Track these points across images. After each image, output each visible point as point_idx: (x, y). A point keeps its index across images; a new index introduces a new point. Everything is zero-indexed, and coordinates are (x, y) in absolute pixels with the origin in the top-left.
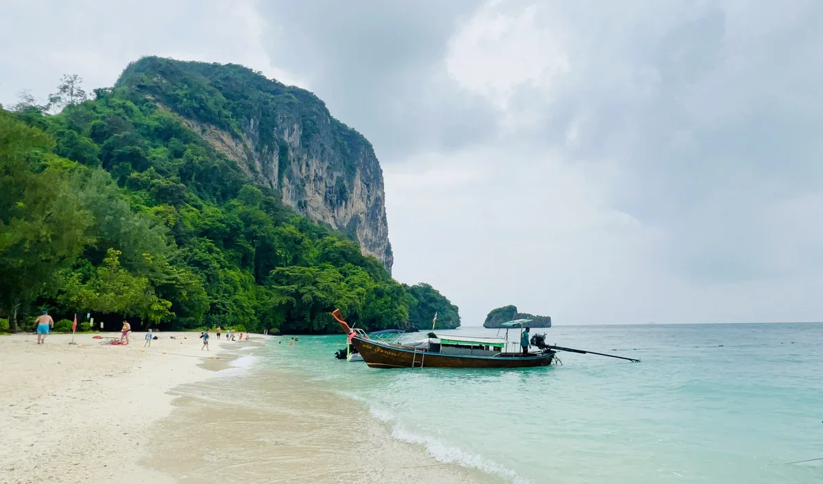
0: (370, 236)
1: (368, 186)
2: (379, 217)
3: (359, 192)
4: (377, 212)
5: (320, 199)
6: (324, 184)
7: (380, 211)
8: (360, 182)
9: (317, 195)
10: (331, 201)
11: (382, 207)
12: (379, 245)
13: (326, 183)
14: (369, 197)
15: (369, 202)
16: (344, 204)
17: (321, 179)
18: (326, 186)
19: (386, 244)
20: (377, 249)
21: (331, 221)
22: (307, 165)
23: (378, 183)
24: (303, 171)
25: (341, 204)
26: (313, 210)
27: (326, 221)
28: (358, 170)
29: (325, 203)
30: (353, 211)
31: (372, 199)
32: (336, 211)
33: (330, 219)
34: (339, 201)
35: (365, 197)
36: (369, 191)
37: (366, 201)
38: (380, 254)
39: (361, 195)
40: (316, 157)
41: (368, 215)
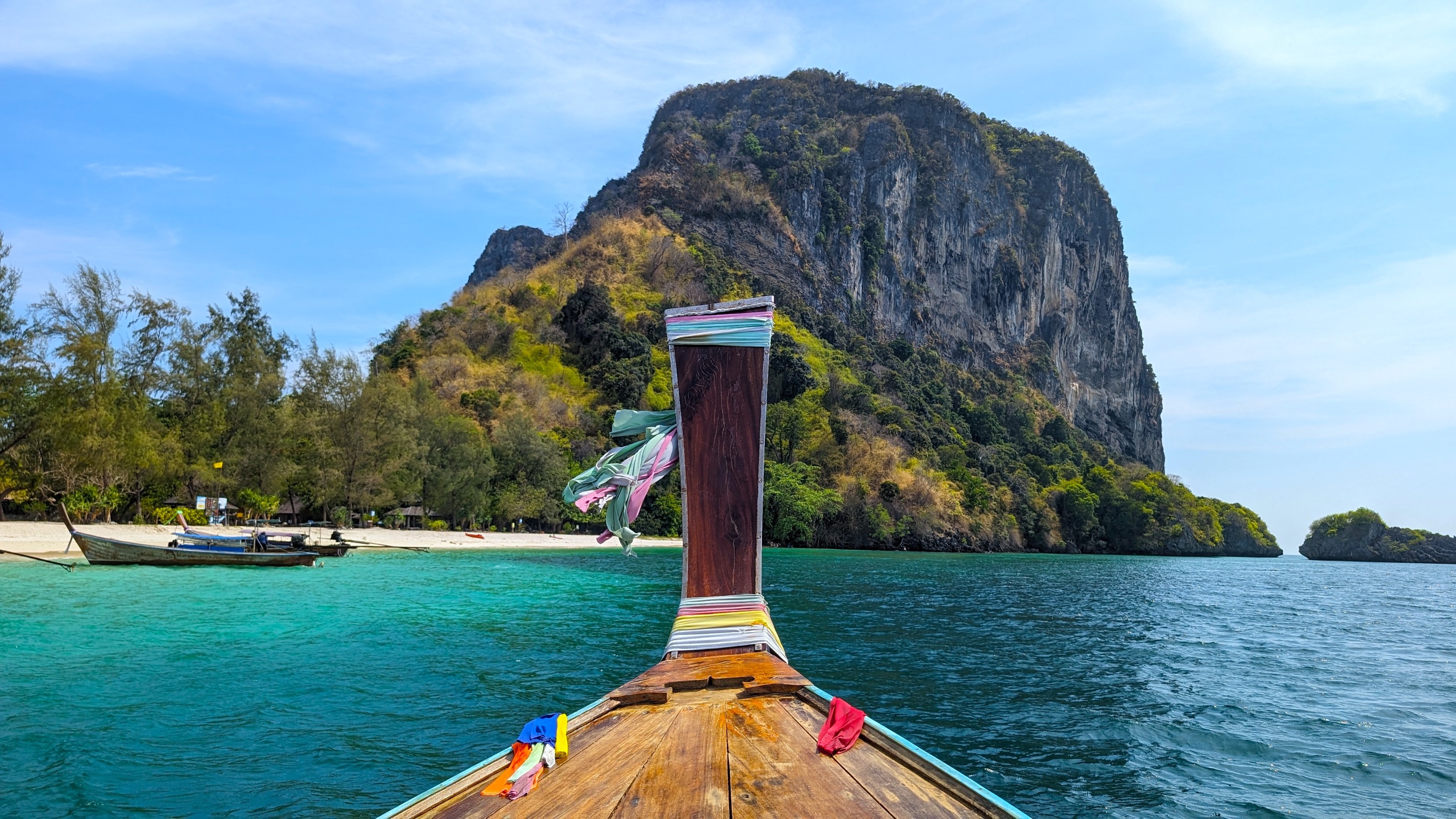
0: (1092, 355)
1: (1080, 250)
2: (1115, 313)
3: (1057, 267)
4: (1109, 300)
5: (960, 298)
6: (968, 268)
7: (1116, 298)
8: (1058, 246)
9: (955, 292)
10: (987, 298)
11: (1123, 288)
12: (1120, 373)
13: (972, 264)
14: (1083, 273)
15: (1084, 284)
16: (1019, 298)
17: (961, 259)
18: (974, 272)
19: (1138, 369)
20: (1115, 382)
21: (987, 338)
22: (930, 239)
23: (1105, 239)
24: (921, 251)
25: (1012, 299)
26: (947, 321)
27: (978, 338)
28: (1052, 221)
29: (975, 303)
30: (1045, 307)
31: (1092, 276)
32: (999, 318)
33: (985, 334)
34: (1007, 294)
35: (1074, 276)
36: (1082, 261)
37: (1076, 283)
38: (1123, 392)
39: (1063, 273)
40: (948, 219)
41: (1085, 312)
